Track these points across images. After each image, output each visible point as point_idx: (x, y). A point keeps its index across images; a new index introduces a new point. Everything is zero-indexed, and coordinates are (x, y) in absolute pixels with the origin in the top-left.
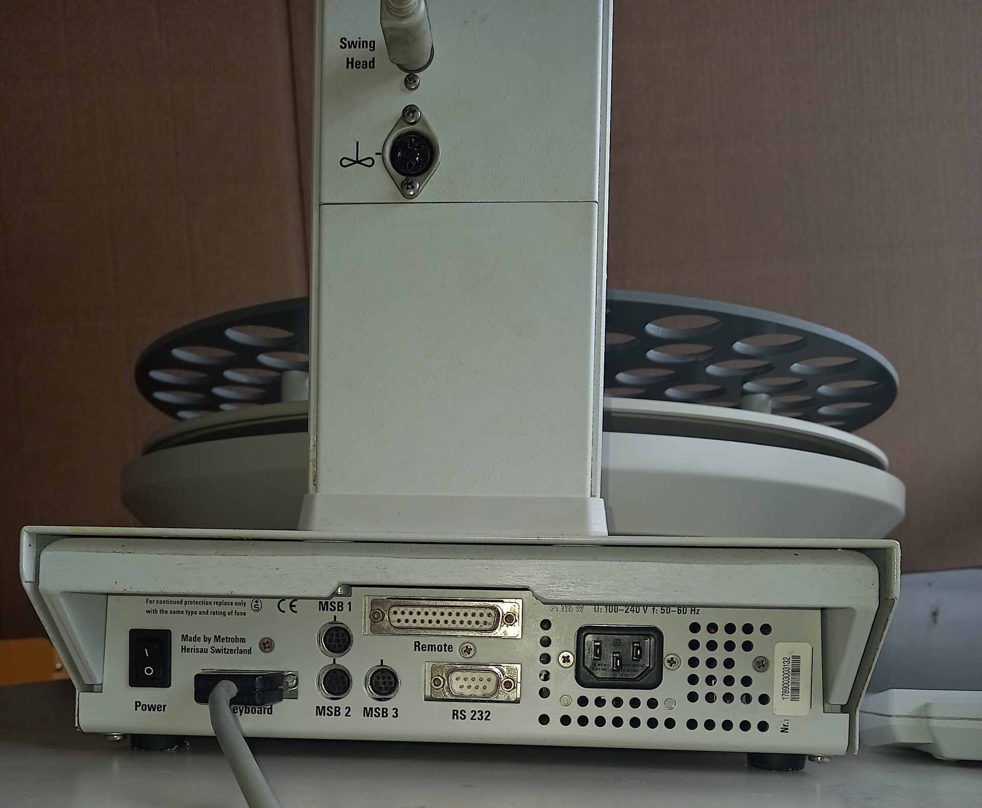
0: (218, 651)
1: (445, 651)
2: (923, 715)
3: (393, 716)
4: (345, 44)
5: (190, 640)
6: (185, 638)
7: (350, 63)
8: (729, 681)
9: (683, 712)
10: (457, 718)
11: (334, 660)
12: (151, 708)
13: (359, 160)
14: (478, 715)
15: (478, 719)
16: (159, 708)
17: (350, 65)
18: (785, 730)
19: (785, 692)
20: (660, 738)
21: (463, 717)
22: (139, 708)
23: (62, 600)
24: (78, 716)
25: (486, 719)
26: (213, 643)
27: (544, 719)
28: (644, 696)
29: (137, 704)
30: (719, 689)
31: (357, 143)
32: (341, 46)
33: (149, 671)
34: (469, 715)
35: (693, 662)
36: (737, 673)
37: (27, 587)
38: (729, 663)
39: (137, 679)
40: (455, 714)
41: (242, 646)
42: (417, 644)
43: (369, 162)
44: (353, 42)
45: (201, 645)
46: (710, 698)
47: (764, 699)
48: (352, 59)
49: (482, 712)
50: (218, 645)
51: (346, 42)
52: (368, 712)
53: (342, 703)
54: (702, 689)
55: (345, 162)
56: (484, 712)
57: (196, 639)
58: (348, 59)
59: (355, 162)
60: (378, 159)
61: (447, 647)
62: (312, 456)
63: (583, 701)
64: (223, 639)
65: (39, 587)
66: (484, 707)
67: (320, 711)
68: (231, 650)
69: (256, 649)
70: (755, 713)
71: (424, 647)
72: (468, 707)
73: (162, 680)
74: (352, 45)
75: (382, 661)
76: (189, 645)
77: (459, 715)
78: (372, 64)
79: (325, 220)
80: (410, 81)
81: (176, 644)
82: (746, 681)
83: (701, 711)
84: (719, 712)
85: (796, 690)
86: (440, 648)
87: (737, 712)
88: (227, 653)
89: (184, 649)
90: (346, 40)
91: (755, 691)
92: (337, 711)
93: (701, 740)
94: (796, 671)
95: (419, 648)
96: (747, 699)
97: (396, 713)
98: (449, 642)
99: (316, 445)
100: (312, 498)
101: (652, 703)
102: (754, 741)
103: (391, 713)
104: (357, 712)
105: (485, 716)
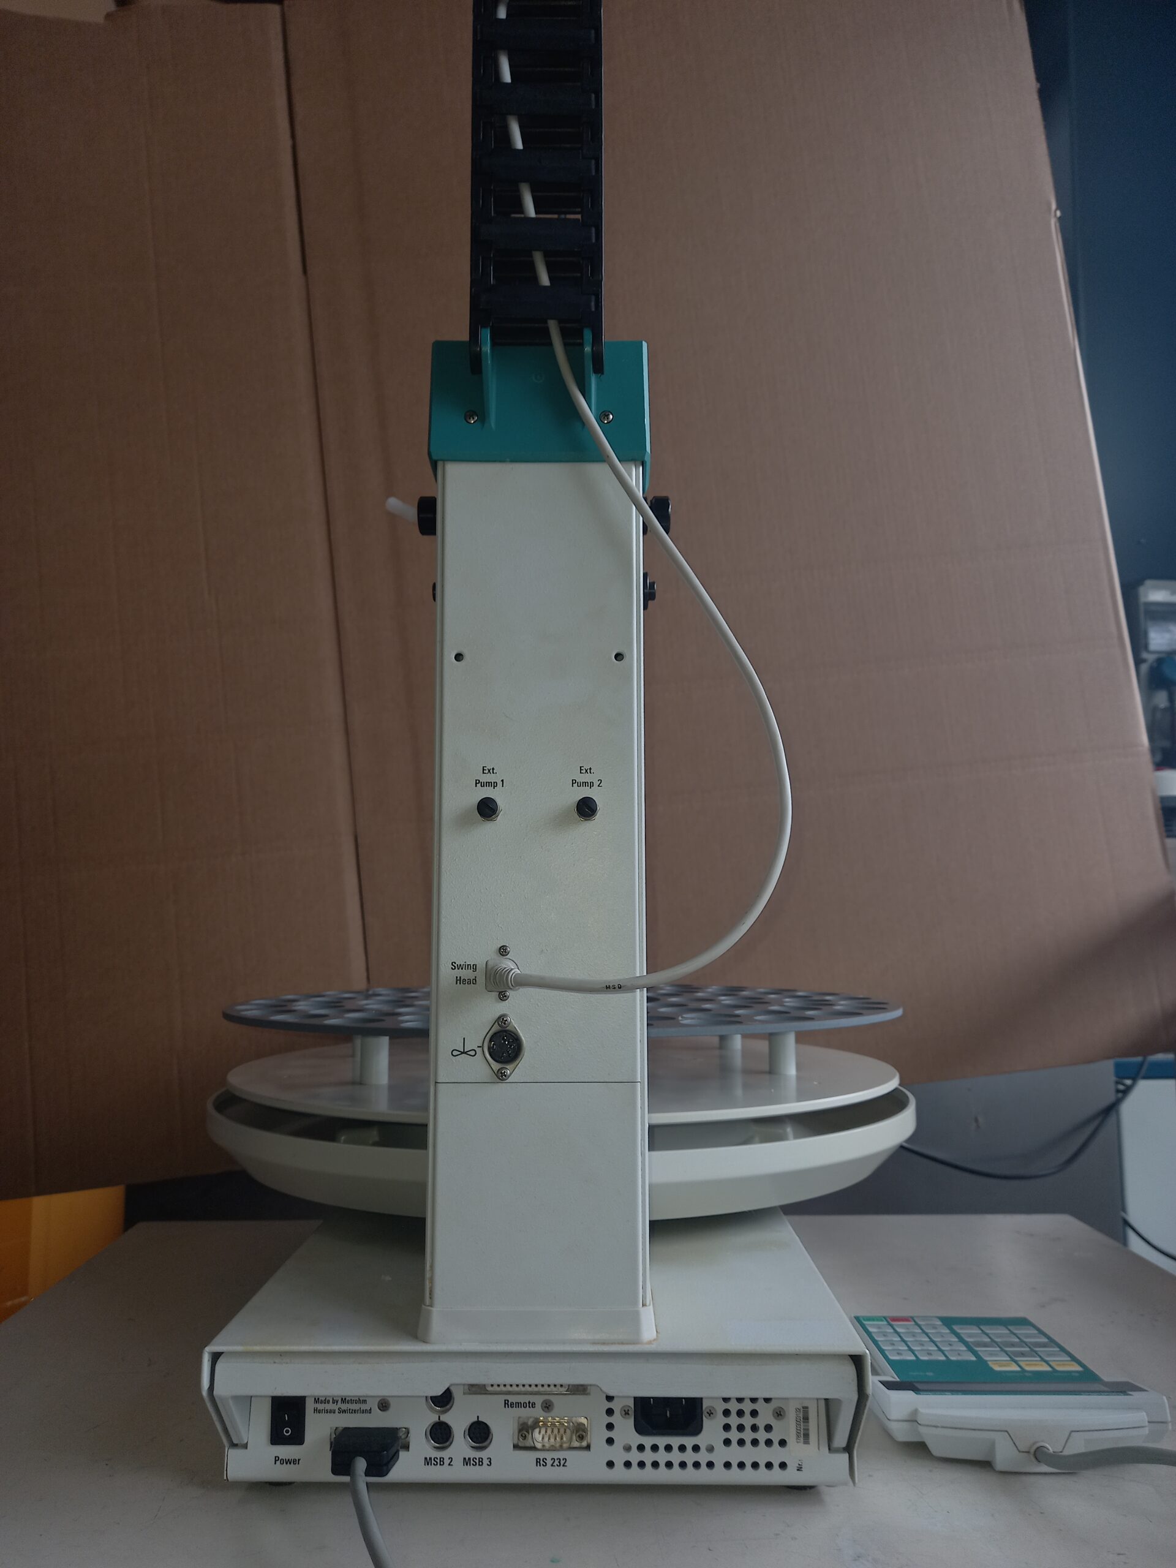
0: (344, 1411)
1: (529, 1407)
2: (913, 1419)
3: (488, 1465)
4: (455, 967)
5: (321, 1403)
6: (317, 1400)
7: (459, 980)
8: (754, 1428)
9: (721, 1454)
10: (540, 1465)
11: (439, 1417)
12: (288, 1462)
13: (465, 1051)
14: (557, 1462)
15: (557, 1465)
16: (295, 1462)
17: (458, 982)
18: (799, 1469)
19: (798, 1436)
20: (703, 1476)
21: (544, 1464)
22: (278, 1462)
23: (231, 1402)
24: (227, 1470)
25: (563, 1466)
26: (340, 1405)
27: (610, 1464)
28: (689, 1441)
29: (277, 1459)
30: (748, 1435)
31: (464, 1039)
32: (452, 968)
33: (287, 1432)
34: (549, 1462)
35: (727, 1413)
36: (761, 1422)
37: (205, 1393)
38: (754, 1413)
39: (277, 1438)
40: (538, 1461)
41: (364, 1407)
42: (507, 1402)
43: (472, 1053)
44: (460, 965)
45: (329, 1406)
46: (741, 1442)
47: (783, 1443)
48: (460, 977)
49: (560, 1459)
50: (344, 1407)
51: (456, 965)
52: (466, 1462)
53: (445, 1454)
54: (734, 1435)
55: (455, 1053)
56: (562, 1460)
57: (326, 1401)
58: (457, 977)
59: (462, 1053)
60: (479, 1050)
61: (531, 1404)
62: (428, 1275)
63: (641, 1448)
64: (348, 1401)
65: (214, 1392)
66: (561, 1455)
67: (428, 1461)
68: (355, 1411)
69: (375, 1409)
70: (776, 1455)
71: (512, 1404)
72: (549, 1456)
73: (297, 1438)
74: (460, 967)
75: (478, 1417)
76: (320, 1406)
77: (542, 1462)
78: (474, 981)
79: (440, 1095)
80: (503, 997)
81: (310, 1406)
82: (768, 1428)
83: (735, 1454)
84: (748, 1454)
85: (806, 1436)
86: (525, 1405)
87: (762, 1454)
88: (352, 1412)
89: (316, 1410)
90: (455, 963)
91: (775, 1437)
92: (442, 1461)
93: (735, 1477)
94: (806, 1419)
95: (508, 1405)
96: (769, 1443)
97: (490, 1462)
98: (532, 1399)
99: (432, 1267)
100: (429, 1313)
101: (696, 1448)
102: (776, 1477)
103: (486, 1462)
104: (458, 1462)
105: (562, 1463)
